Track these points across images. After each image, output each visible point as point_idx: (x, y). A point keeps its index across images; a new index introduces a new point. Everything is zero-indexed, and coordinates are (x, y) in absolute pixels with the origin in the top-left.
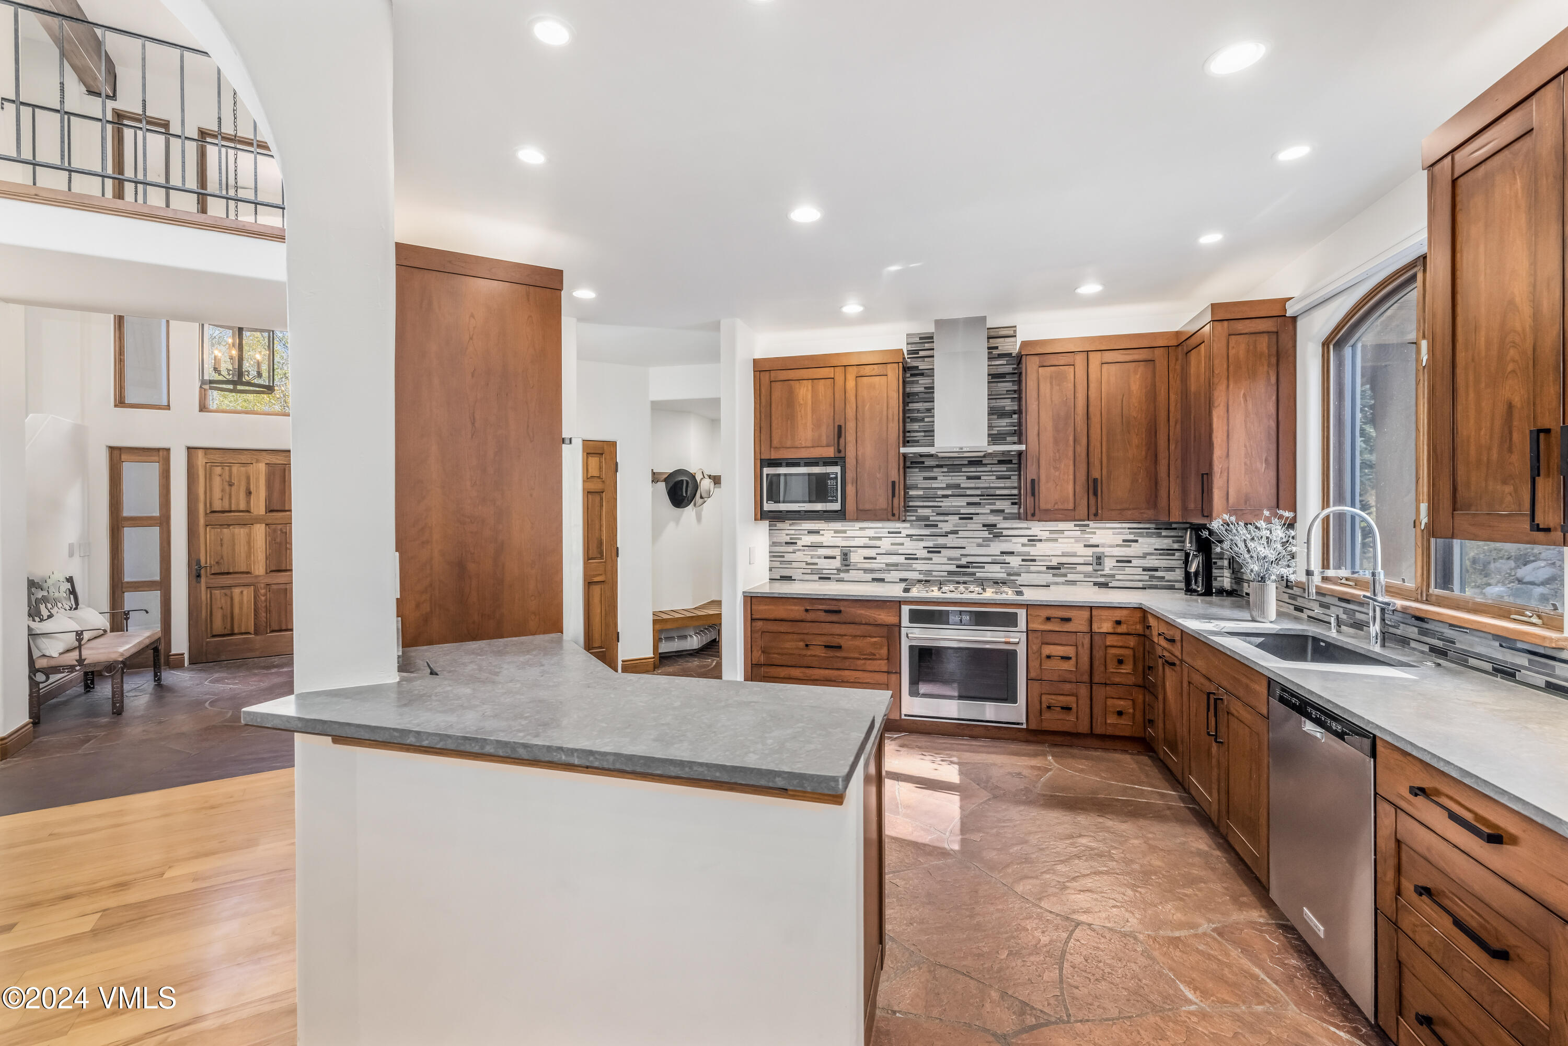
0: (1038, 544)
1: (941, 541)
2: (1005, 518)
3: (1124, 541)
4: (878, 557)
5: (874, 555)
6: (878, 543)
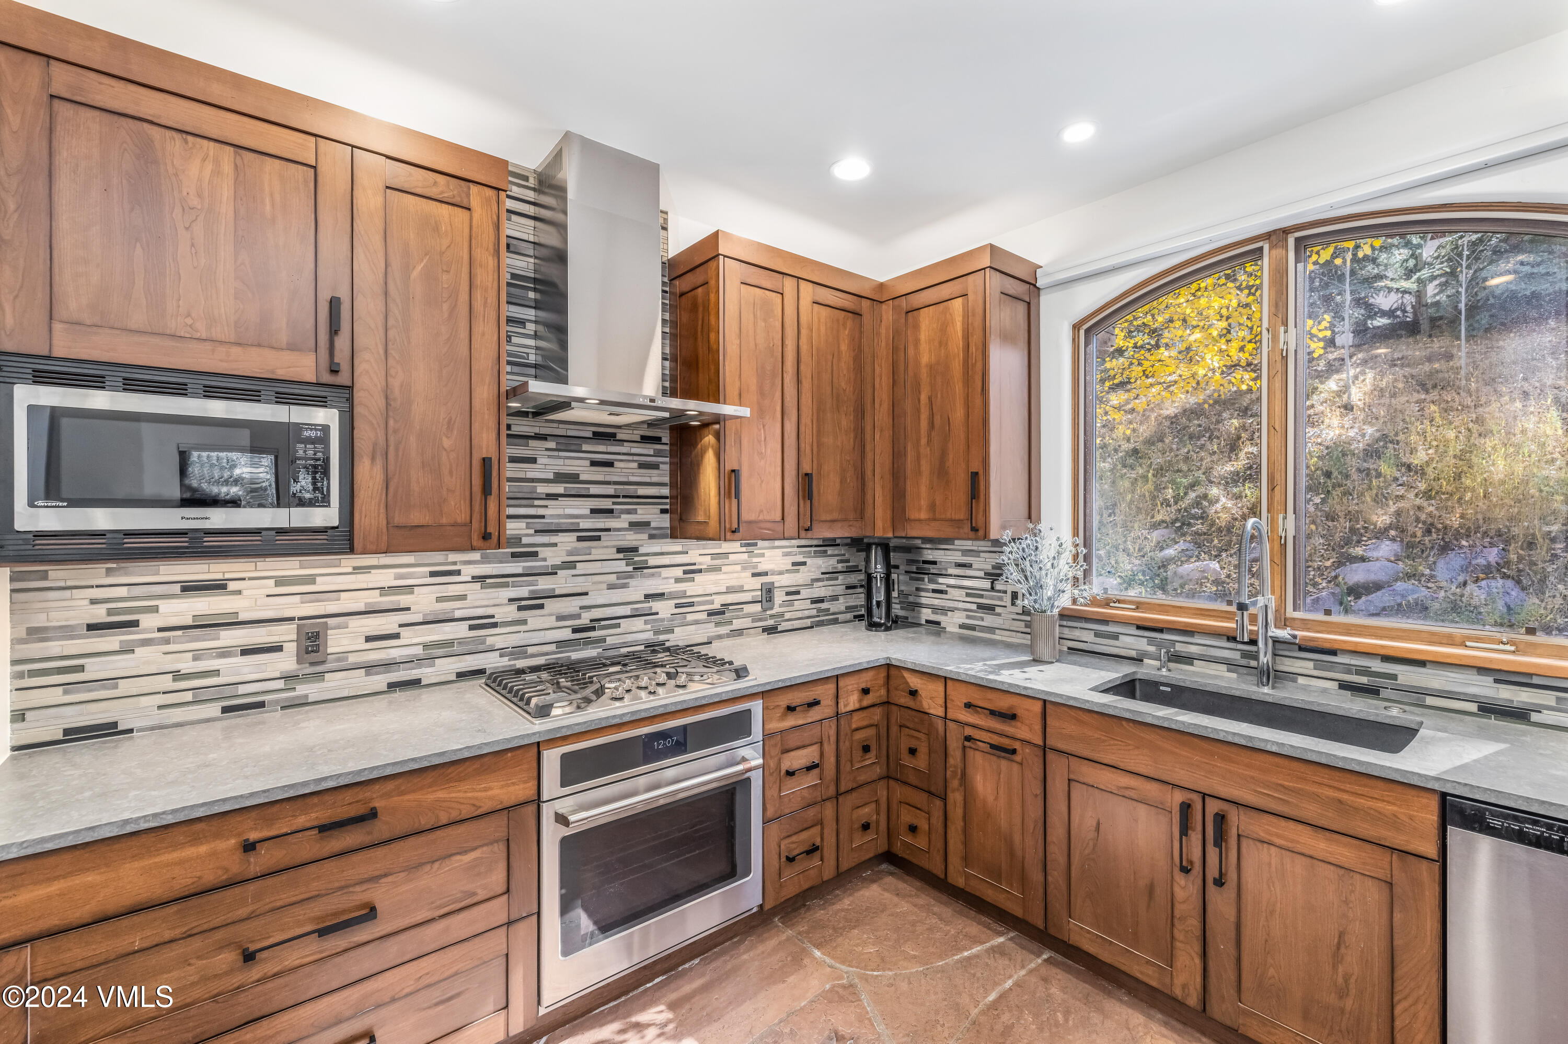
0: (698, 577)
1: (544, 584)
2: (652, 537)
3: (794, 564)
4: (404, 632)
5: (394, 629)
6: (403, 600)
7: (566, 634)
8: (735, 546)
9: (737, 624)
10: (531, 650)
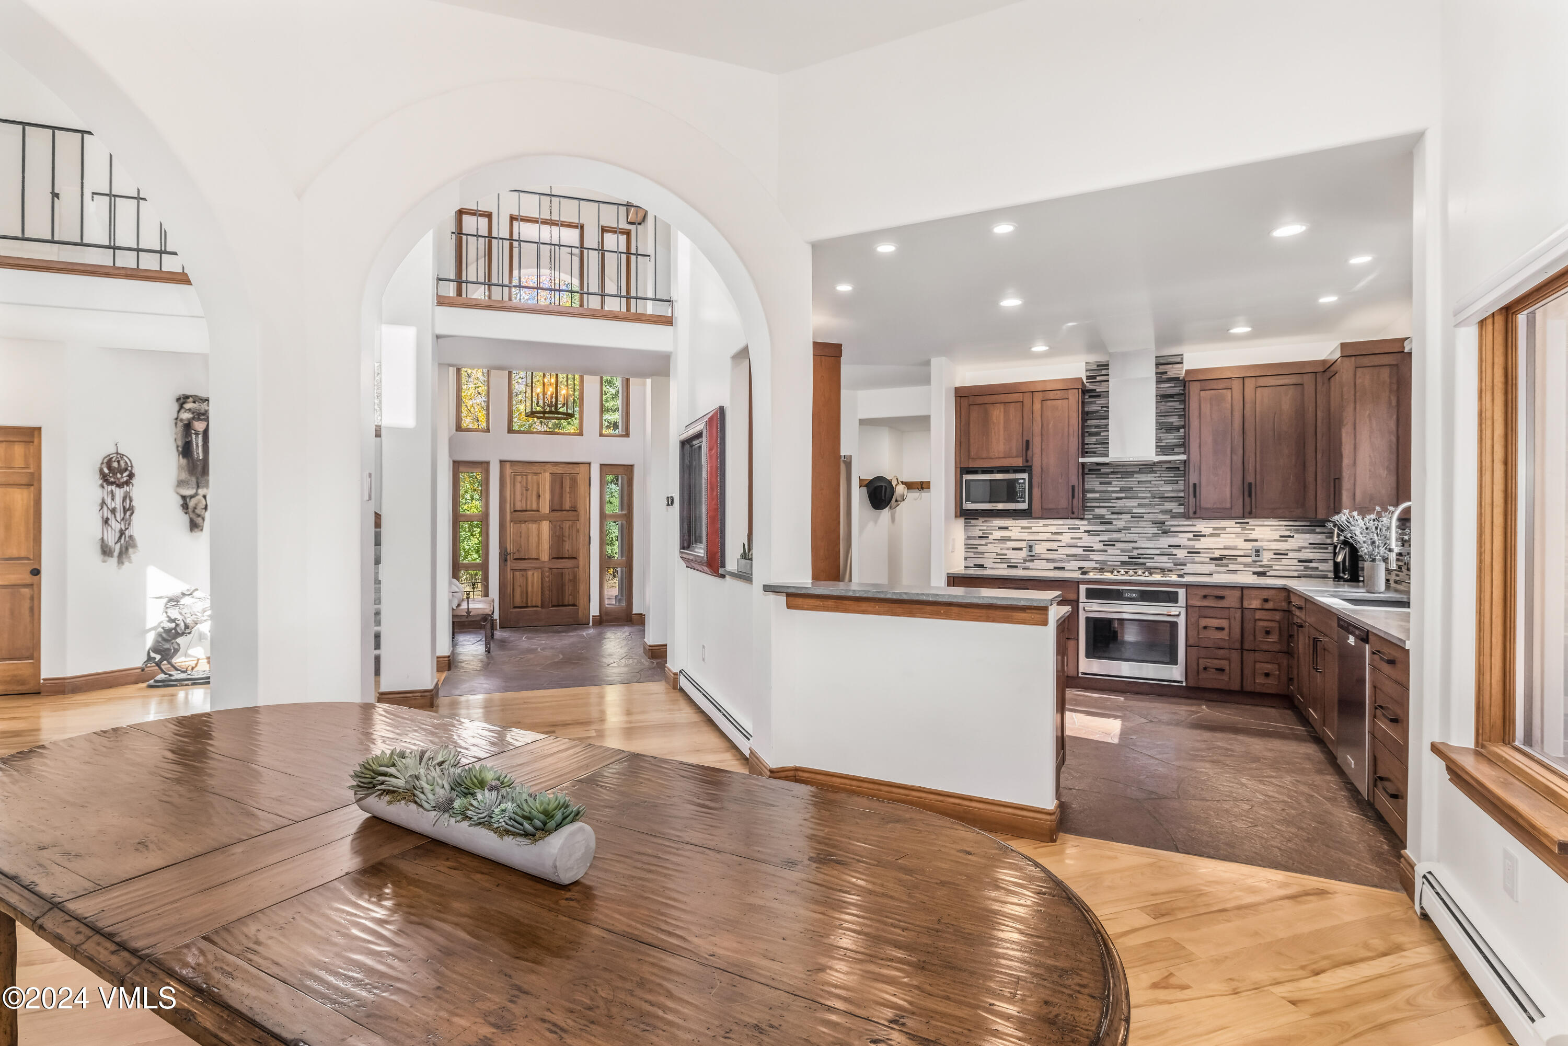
0: (1202, 538)
1: (1115, 536)
2: (1172, 517)
3: (1281, 536)
4: (1060, 549)
5: (1056, 547)
6: (1059, 537)
7: (1126, 559)
8: (1231, 523)
9: (1231, 567)
10: (1109, 563)
